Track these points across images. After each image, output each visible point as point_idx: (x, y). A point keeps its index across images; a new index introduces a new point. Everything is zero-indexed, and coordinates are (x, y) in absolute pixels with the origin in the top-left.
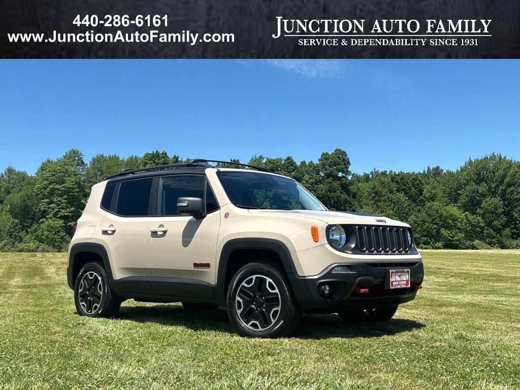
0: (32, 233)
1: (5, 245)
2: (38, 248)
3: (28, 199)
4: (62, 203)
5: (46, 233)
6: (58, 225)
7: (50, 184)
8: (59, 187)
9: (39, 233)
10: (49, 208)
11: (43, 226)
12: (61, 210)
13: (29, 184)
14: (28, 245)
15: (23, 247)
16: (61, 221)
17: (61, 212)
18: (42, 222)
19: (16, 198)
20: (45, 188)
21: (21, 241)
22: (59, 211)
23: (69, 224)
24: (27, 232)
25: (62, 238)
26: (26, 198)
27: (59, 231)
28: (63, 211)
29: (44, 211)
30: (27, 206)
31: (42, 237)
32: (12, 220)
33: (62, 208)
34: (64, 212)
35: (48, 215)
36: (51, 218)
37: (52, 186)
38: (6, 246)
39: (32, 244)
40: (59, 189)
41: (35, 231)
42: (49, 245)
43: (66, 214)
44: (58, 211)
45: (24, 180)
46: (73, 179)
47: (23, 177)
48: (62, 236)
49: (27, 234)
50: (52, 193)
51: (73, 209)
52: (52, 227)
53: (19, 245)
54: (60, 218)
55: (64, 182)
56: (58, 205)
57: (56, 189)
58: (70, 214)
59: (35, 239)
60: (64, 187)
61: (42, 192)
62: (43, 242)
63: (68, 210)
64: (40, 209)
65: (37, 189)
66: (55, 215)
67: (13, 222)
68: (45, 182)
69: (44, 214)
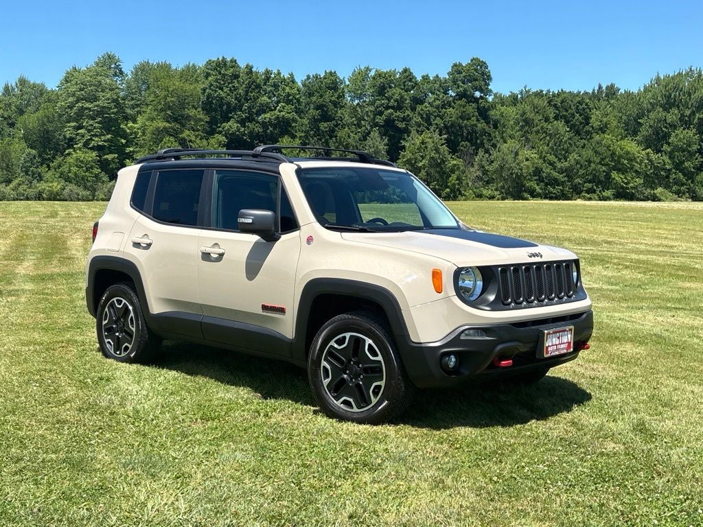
0: (55, 169)
1: (19, 185)
2: (64, 189)
3: (49, 121)
4: (95, 128)
5: (74, 169)
6: (90, 159)
7: (77, 101)
8: (90, 106)
9: (65, 168)
10: (77, 134)
11: (70, 160)
12: (94, 138)
13: (49, 100)
14: (51, 185)
15: (43, 187)
16: (94, 154)
17: (94, 140)
18: (69, 154)
19: (31, 119)
20: (71, 107)
21: (40, 178)
22: (91, 139)
23: (106, 157)
24: (49, 167)
25: (96, 176)
26: (45, 120)
27: (92, 167)
28: (96, 139)
29: (71, 139)
30: (48, 132)
31: (70, 175)
32: (28, 150)
33: (96, 136)
34: (97, 141)
35: (77, 144)
36: (80, 149)
37: (80, 105)
38: (21, 187)
39: (55, 184)
40: (89, 109)
41: (60, 166)
42: (79, 186)
43: (100, 143)
44: (90, 139)
45: (42, 94)
46: (108, 96)
47: (40, 91)
48: (95, 174)
49: (49, 169)
50: (80, 114)
51: (109, 136)
52: (82, 162)
53: (38, 185)
54: (93, 149)
55: (96, 99)
56: (89, 131)
57: (86, 108)
58: (106, 144)
59: (60, 177)
60: (98, 106)
61: (67, 112)
62: (70, 182)
63: (103, 138)
64: (65, 136)
65: (60, 108)
66: (86, 145)
67: (29, 154)
68: (71, 99)
69: (71, 142)
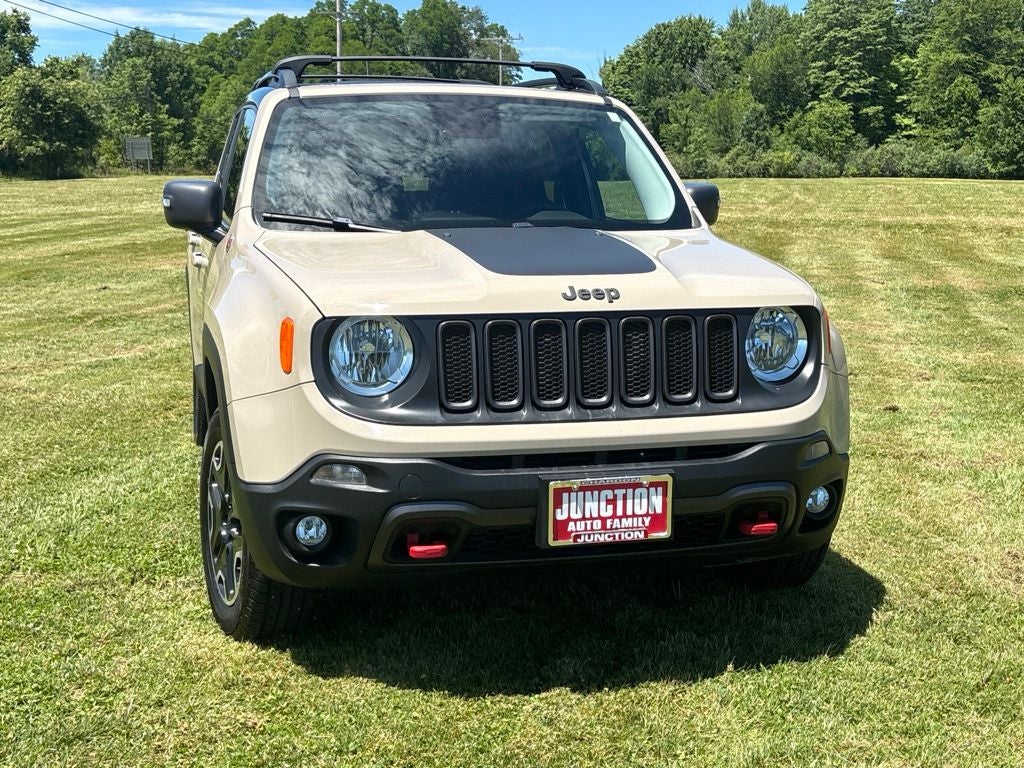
0: (789, 131)
1: (738, 155)
2: (800, 159)
3: (786, 61)
4: (852, 68)
5: (815, 131)
6: (839, 115)
7: (830, 28)
8: (847, 35)
9: (803, 130)
10: (826, 79)
11: (811, 117)
12: (849, 83)
13: (790, 30)
14: (781, 154)
15: (770, 158)
16: (846, 107)
17: (848, 86)
18: (811, 108)
19: (763, 60)
20: (818, 39)
21: (767, 144)
22: (845, 85)
23: (864, 110)
24: (782, 128)
25: (848, 140)
26: (781, 60)
27: (841, 127)
28: (852, 84)
29: (817, 86)
30: (784, 77)
31: (809, 139)
32: (752, 105)
33: (852, 79)
34: (855, 88)
35: (823, 93)
36: (827, 100)
37: (832, 33)
38: (740, 158)
39: (787, 153)
40: (845, 40)
41: (796, 126)
42: (821, 155)
43: (858, 91)
44: (842, 85)
45: (779, 22)
46: (875, 17)
47: (779, 17)
48: (846, 137)
49: (782, 132)
50: (832, 47)
51: (872, 79)
52: (827, 119)
53: (763, 155)
54: (846, 99)
55: (857, 23)
56: (843, 72)
57: (841, 39)
58: (866, 91)
59: (796, 143)
60: (859, 33)
61: (814, 46)
62: (810, 150)
63: (863, 82)
64: (808, 81)
65: (803, 41)
66: (837, 93)
67: (754, 109)
68: (819, 27)
69: (816, 91)
